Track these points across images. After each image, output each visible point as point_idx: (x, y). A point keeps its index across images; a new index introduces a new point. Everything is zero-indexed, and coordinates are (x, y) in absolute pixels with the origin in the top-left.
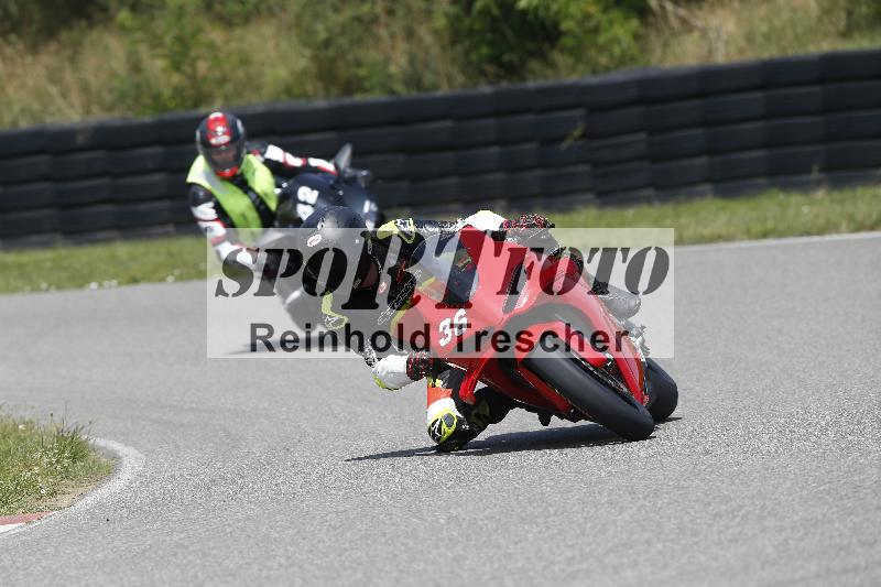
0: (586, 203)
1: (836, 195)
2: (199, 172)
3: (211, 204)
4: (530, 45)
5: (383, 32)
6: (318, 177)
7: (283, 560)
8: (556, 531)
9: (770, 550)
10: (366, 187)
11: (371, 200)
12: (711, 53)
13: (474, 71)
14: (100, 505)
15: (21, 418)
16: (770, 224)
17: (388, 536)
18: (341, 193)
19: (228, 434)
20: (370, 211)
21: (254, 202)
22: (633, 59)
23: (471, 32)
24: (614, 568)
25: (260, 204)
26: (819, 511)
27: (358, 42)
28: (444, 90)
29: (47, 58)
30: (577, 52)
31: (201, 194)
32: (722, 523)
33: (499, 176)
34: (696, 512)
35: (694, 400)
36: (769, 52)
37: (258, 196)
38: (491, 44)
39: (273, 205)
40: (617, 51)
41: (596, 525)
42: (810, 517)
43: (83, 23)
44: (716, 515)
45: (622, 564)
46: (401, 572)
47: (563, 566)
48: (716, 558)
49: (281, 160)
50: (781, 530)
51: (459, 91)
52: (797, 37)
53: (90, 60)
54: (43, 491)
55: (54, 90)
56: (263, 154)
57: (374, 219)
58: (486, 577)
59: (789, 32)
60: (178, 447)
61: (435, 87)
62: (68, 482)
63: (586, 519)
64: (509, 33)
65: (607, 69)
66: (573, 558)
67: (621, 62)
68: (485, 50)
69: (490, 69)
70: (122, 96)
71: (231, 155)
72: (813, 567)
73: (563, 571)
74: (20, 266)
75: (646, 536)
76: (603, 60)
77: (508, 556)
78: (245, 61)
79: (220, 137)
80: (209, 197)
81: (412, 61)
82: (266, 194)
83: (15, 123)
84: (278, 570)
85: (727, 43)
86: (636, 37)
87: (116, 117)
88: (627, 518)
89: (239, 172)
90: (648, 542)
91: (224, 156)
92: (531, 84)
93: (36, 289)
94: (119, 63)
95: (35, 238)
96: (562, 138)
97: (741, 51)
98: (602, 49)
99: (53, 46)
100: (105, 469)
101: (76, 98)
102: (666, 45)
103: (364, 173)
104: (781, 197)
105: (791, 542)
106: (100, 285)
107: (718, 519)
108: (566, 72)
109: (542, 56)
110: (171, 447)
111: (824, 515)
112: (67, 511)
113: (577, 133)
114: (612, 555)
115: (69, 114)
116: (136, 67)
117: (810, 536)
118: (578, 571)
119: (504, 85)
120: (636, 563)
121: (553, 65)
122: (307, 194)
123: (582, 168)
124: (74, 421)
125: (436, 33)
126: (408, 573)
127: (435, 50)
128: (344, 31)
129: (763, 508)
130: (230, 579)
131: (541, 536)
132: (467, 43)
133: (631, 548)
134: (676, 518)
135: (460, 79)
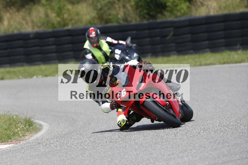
0: (174, 54)
1: (244, 52)
2: (87, 45)
3: (91, 54)
4: (158, 10)
5: (117, 6)
6: (121, 46)
7: (88, 155)
8: (165, 147)
9: (226, 152)
10: (135, 49)
11: (137, 53)
12: (209, 12)
13: (142, 17)
14: (37, 139)
15: (15, 115)
16: (226, 60)
17: (118, 148)
18: (127, 51)
19: (73, 119)
20: (136, 56)
21: (103, 54)
22: (187, 14)
23: (141, 6)
24: (182, 157)
25: (105, 54)
26: (239, 141)
27: (109, 9)
28: (134, 22)
29: (22, 13)
30: (171, 12)
31: (88, 51)
32: (212, 144)
33: (149, 47)
34: (205, 141)
35: (204, 110)
36: (226, 12)
37: (104, 52)
38: (147, 9)
39: (108, 54)
40: (182, 11)
41: (176, 145)
42: (237, 143)
43: (32, 3)
44: (210, 142)
45: (184, 156)
46: (121, 158)
47: (167, 157)
48: (210, 154)
49: (111, 41)
50: (228, 146)
51: (138, 23)
52: (233, 7)
53: (34, 14)
54: (21, 135)
55: (24, 22)
56: (106, 40)
57: (137, 58)
58: (145, 159)
59: (231, 6)
60: (58, 122)
61: (131, 21)
62: (28, 132)
63: (173, 143)
64: (152, 6)
65: (180, 16)
66: (170, 154)
67: (184, 14)
68: (145, 11)
69: (147, 16)
70: (43, 24)
71: (96, 40)
72: (238, 157)
73: (167, 158)
74: (14, 72)
75: (191, 148)
76: (179, 14)
77: (152, 154)
78: (78, 14)
79: (93, 34)
80: (90, 52)
81: (125, 14)
82: (107, 51)
83: (13, 31)
84: (87, 157)
85: (214, 9)
86: (188, 7)
87: (41, 30)
88: (185, 143)
89: (98, 45)
90: (191, 150)
91: (94, 40)
92: (159, 20)
93: (19, 78)
94: (42, 14)
95: (19, 64)
96: (167, 36)
97: (217, 11)
98: (178, 11)
99: (24, 10)
100: (38, 129)
101: (30, 24)
102: (196, 10)
103: (135, 45)
104: (229, 52)
105: (231, 150)
106: (37, 77)
107: (211, 143)
108: (168, 17)
109: (161, 13)
110: (57, 123)
111: (241, 142)
112: (27, 141)
113: (171, 34)
114: (181, 153)
115: (28, 29)
116: (47, 16)
117: (237, 148)
118: (171, 158)
119: (151, 21)
120: (188, 156)
121: (164, 15)
122: (118, 51)
123: (173, 44)
124: (29, 115)
125: (132, 6)
126: (123, 158)
127: (131, 11)
128: (106, 5)
129: (224, 140)
130: (73, 160)
131: (161, 148)
132: (140, 9)
133: (186, 151)
134: (199, 143)
135: (138, 19)
